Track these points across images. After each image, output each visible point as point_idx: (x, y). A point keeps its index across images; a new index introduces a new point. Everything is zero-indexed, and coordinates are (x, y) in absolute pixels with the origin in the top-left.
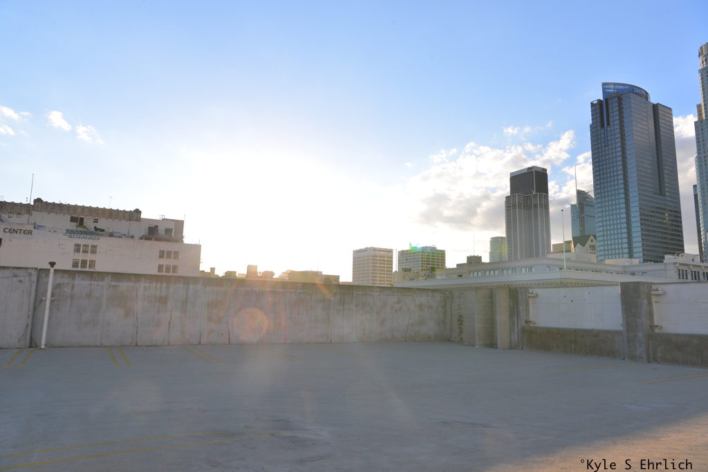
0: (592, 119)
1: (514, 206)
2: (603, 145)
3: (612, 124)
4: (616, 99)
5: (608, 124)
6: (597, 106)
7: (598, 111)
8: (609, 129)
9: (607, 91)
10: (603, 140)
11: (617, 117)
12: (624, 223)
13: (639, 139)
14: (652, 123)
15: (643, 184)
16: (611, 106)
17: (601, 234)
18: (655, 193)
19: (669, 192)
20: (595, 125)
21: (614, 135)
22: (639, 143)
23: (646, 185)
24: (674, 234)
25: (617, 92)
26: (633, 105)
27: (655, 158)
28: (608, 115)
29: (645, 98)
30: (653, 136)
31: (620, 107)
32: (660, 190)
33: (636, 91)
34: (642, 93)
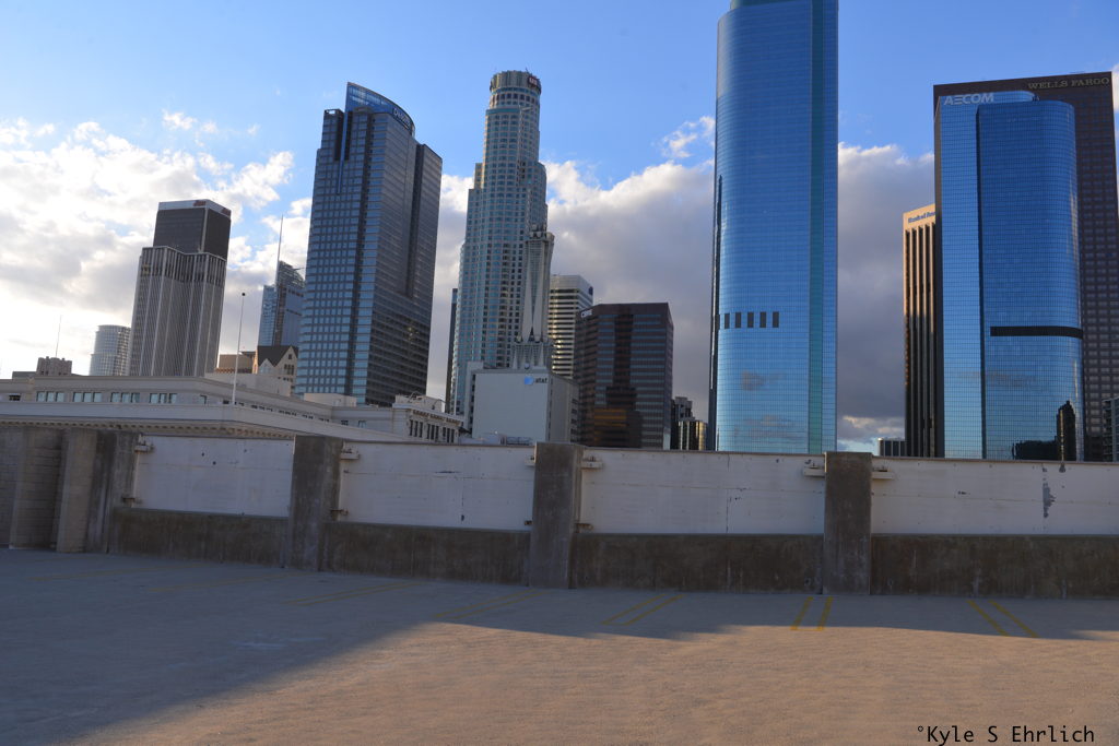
0: (323, 141)
1: (158, 269)
2: (333, 191)
3: (352, 158)
4: (365, 119)
5: (347, 157)
6: (334, 121)
7: (334, 129)
8: (346, 166)
9: (354, 99)
10: (334, 183)
11: (363, 149)
12: (348, 333)
13: (389, 195)
14: (410, 173)
15: (383, 272)
16: (355, 127)
17: (308, 347)
18: (399, 292)
19: (418, 294)
20: (325, 153)
21: (353, 178)
22: (389, 202)
23: (387, 274)
24: (415, 362)
25: (367, 107)
26: (389, 136)
27: (408, 232)
28: (349, 141)
29: (409, 131)
30: (410, 196)
31: (370, 134)
32: (407, 285)
33: (397, 114)
34: (405, 120)
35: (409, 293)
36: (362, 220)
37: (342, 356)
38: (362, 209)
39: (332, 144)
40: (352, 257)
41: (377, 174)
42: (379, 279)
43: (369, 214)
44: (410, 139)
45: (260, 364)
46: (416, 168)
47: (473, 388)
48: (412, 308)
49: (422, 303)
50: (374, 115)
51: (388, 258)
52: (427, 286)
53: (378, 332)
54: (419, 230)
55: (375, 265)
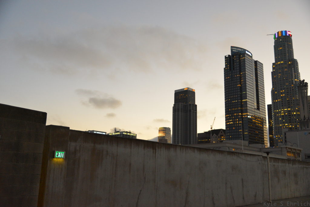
0: (226, 65)
1: (178, 110)
4: (237, 56)
5: (234, 69)
8: (234, 72)
9: (233, 51)
10: (230, 77)
11: (238, 66)
12: (241, 123)
13: (248, 78)
14: (254, 70)
15: (249, 103)
16: (235, 59)
17: (228, 129)
18: (255, 109)
19: (261, 109)
20: (226, 69)
21: (237, 75)
22: (248, 81)
23: (251, 104)
24: (263, 131)
25: (238, 52)
26: (246, 60)
27: (255, 89)
28: (233, 64)
29: (251, 57)
30: (254, 77)
31: (240, 60)
32: (257, 106)
33: (247, 52)
34: (250, 54)
35: (258, 108)
36: (241, 87)
37: (240, 131)
38: (240, 84)
39: (228, 66)
40: (239, 99)
41: (244, 72)
42: (248, 105)
43: (243, 85)
44: (252, 60)
45: (212, 135)
46: (255, 68)
47: (286, 137)
48: (260, 114)
49: (262, 112)
50: (240, 54)
51: (250, 99)
52: (264, 107)
53: (250, 122)
54: (259, 88)
55: (247, 101)
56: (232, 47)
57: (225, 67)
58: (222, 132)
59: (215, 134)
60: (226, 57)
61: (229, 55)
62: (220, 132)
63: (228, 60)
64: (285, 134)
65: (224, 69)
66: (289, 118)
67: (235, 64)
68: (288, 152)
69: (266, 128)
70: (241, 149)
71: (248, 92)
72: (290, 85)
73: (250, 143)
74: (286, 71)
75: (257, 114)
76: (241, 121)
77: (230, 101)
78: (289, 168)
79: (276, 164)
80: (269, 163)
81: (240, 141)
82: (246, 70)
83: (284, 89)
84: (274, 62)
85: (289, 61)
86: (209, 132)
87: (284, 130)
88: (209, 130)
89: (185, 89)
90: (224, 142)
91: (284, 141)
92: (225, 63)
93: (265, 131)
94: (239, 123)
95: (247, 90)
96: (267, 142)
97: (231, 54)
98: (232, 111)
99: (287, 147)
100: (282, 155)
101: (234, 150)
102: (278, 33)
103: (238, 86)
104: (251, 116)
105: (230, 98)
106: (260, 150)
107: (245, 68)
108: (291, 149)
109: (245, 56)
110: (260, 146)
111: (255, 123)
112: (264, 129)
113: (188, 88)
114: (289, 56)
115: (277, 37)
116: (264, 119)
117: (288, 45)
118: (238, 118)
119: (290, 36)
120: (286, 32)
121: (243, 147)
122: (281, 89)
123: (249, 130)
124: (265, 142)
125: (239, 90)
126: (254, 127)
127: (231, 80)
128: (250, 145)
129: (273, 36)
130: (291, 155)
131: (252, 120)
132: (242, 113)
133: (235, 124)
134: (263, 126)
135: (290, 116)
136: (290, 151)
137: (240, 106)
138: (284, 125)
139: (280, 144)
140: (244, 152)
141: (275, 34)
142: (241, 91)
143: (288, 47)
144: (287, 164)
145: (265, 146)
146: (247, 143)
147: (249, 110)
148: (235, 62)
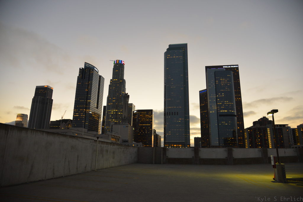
1: (37, 101)
3: (86, 78)
8: (84, 80)
10: (81, 83)
11: (88, 77)
12: (84, 116)
13: (94, 86)
14: (98, 81)
15: (92, 103)
16: (86, 72)
17: (75, 119)
18: (95, 107)
19: (99, 108)
20: (80, 77)
21: (86, 83)
22: (93, 88)
23: (93, 104)
24: (98, 123)
25: (89, 67)
26: (94, 74)
27: (97, 94)
28: (85, 74)
29: (98, 72)
30: (98, 86)
31: (90, 73)
32: (97, 106)
33: (95, 69)
34: (97, 70)
35: (97, 108)
36: (88, 92)
37: (83, 121)
38: (88, 89)
39: (81, 75)
40: (85, 100)
41: (91, 82)
42: (91, 105)
43: (89, 90)
44: (98, 74)
45: (62, 123)
46: (99, 80)
47: (112, 128)
48: (98, 111)
49: (99, 110)
50: (91, 69)
51: (93, 100)
52: (101, 107)
53: (91, 116)
54: (100, 94)
55: (90, 102)
56: (85, 63)
57: (78, 76)
58: (69, 122)
59: (64, 123)
60: (80, 69)
61: (83, 68)
62: (68, 121)
63: (82, 71)
64: (112, 126)
65: (78, 77)
66: (116, 116)
67: (86, 75)
68: (112, 138)
69: (101, 121)
70: (82, 134)
71: (92, 95)
72: (119, 95)
73: (89, 130)
74: (118, 86)
75: (96, 111)
76: (84, 115)
77: (79, 100)
78: (111, 148)
79: (102, 145)
80: (98, 145)
81: (82, 128)
82: (93, 80)
83: (115, 97)
84: (112, 79)
85: (121, 80)
86: (60, 120)
87: (112, 124)
88: (60, 119)
89: (45, 87)
90: (70, 128)
91: (111, 131)
92: (79, 73)
93: (99, 123)
94: (83, 116)
95: (92, 94)
96: (100, 131)
97: (85, 67)
98: (80, 107)
99: (112, 135)
100: (108, 139)
101: (76, 135)
102: (117, 61)
103: (86, 90)
104: (92, 112)
105: (79, 98)
106: (95, 136)
107: (92, 79)
108: (114, 136)
109: (93, 71)
110: (95, 133)
111: (94, 117)
112: (100, 122)
113: (48, 86)
114: (121, 77)
115: (116, 63)
116: (100, 115)
117: (121, 69)
118: (83, 113)
119: (124, 64)
120: (121, 61)
121: (83, 133)
122: (114, 97)
123: (89, 122)
124: (99, 130)
125: (86, 94)
126: (93, 120)
127: (81, 85)
128: (88, 132)
129: (113, 62)
130: (114, 140)
131: (92, 115)
132: (86, 110)
133: (80, 116)
134: (99, 120)
135: (116, 114)
136: (114, 137)
137: (85, 104)
138: (112, 120)
139: (108, 132)
140: (83, 137)
141: (115, 61)
142: (87, 94)
143: (121, 71)
144: (110, 146)
145: (98, 133)
146: (86, 130)
147: (91, 108)
148: (86, 73)
